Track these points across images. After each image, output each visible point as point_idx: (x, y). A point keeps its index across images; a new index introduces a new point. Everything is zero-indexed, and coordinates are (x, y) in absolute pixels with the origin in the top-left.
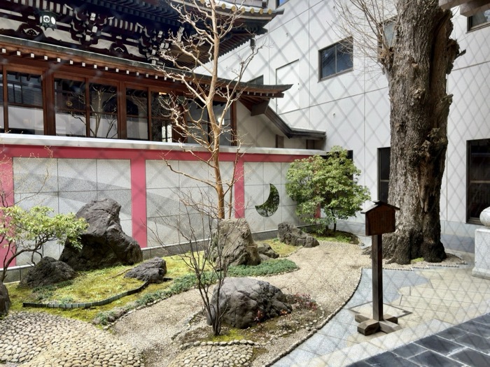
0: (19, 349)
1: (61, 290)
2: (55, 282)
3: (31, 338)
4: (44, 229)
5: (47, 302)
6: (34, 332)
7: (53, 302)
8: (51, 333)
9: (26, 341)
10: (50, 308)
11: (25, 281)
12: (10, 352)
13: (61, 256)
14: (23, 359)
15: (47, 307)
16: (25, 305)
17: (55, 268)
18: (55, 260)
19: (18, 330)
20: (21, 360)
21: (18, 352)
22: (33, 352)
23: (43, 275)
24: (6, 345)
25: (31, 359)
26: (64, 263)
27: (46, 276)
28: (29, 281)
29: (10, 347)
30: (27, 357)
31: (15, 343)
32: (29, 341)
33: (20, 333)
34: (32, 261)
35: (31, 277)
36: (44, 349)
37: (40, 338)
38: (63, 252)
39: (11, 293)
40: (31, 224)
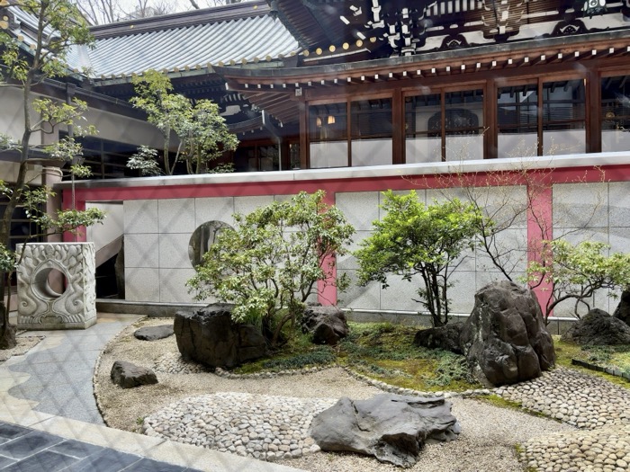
0: (576, 412)
1: (621, 355)
2: (610, 344)
3: (589, 403)
4: (600, 270)
5: (604, 365)
6: (594, 397)
7: (612, 367)
8: (617, 405)
9: (584, 404)
10: (609, 374)
11: (569, 335)
12: (565, 411)
13: (616, 312)
14: (583, 424)
15: (606, 371)
16: (575, 363)
17: (609, 325)
18: (608, 315)
19: (572, 389)
20: (580, 425)
21: (575, 414)
22: (594, 420)
23: (592, 331)
24: (560, 402)
25: (594, 428)
26: (622, 322)
27: (597, 333)
28: (575, 335)
29: (565, 405)
30: (588, 424)
31: (570, 402)
32: (588, 405)
33: (576, 392)
34: (576, 313)
35: (577, 331)
36: (610, 421)
37: (603, 407)
38: (619, 307)
39: (556, 346)
40: (583, 262)
